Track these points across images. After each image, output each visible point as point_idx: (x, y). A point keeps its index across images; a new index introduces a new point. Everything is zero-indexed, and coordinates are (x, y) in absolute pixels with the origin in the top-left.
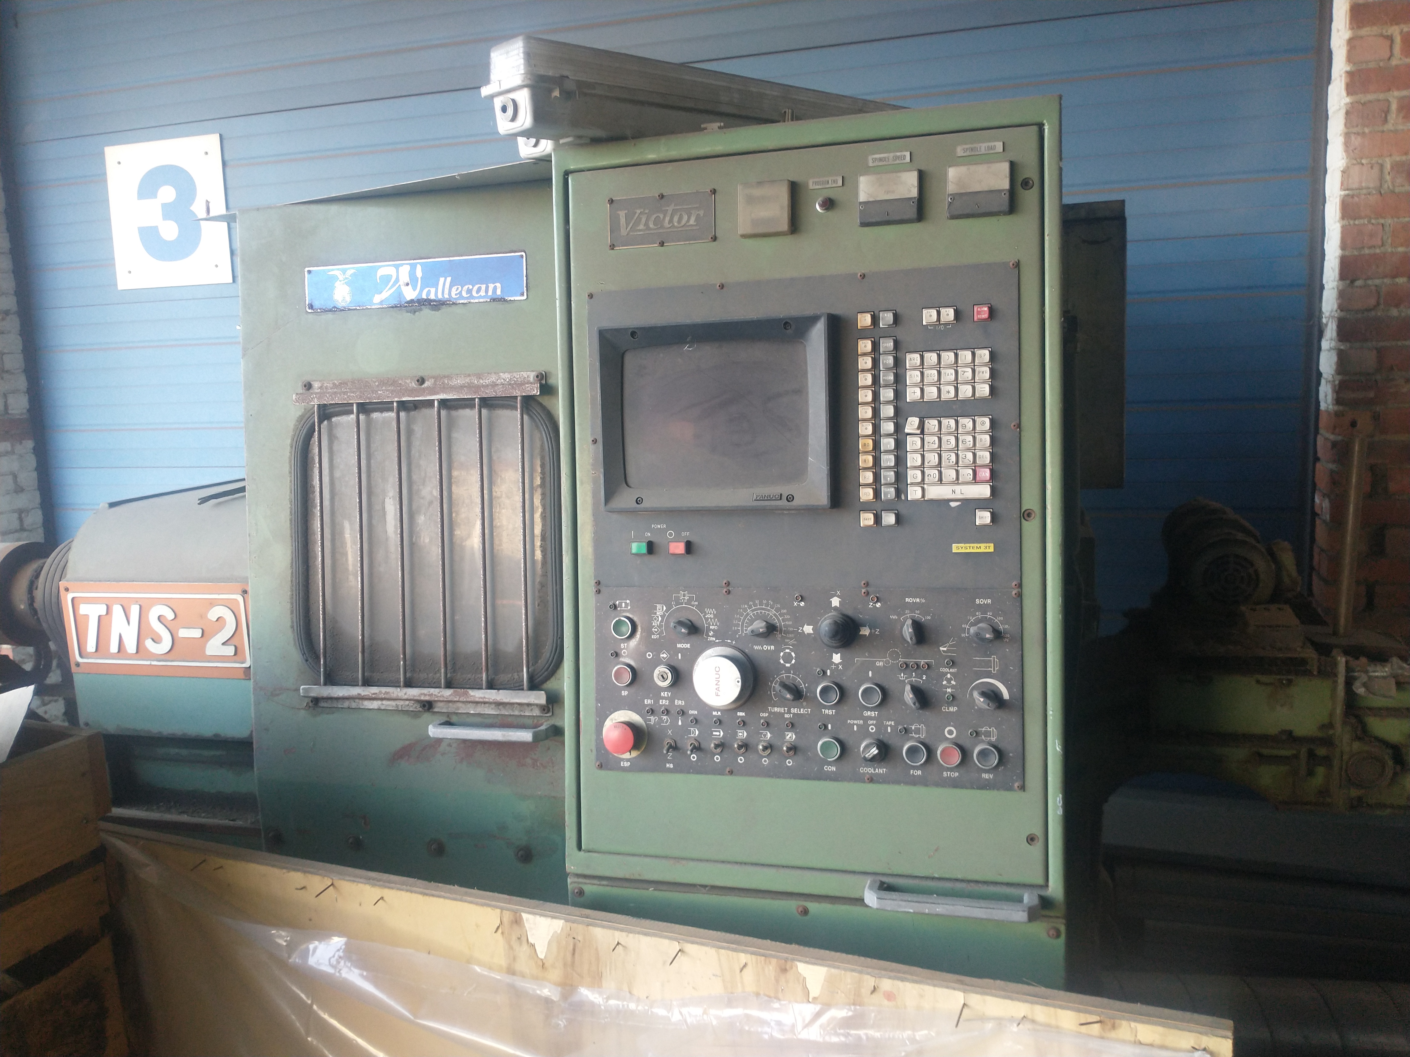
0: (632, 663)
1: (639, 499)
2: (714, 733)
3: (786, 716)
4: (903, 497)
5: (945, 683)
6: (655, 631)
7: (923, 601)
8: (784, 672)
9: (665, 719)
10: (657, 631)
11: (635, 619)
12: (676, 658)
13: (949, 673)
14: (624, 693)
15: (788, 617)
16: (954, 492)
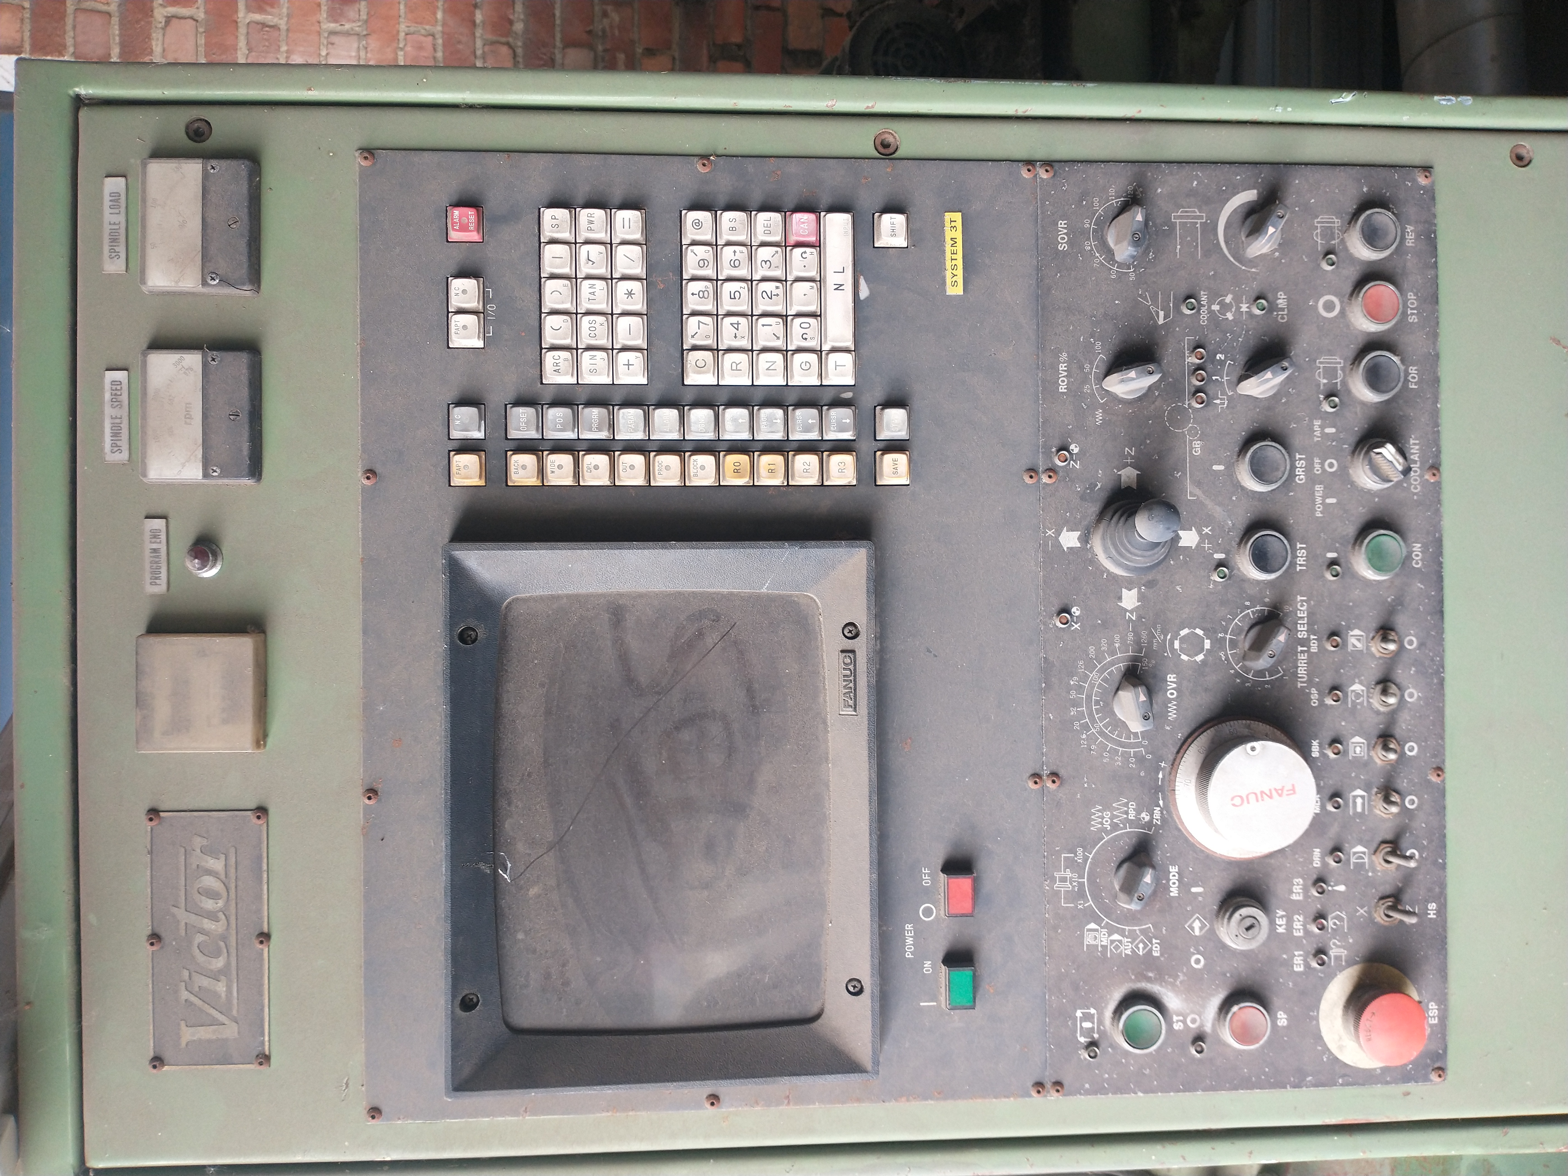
0: (1216, 1001)
1: (851, 989)
2: (1359, 809)
3: (1314, 648)
4: (848, 395)
5: (1230, 316)
6: (1144, 949)
7: (1064, 356)
8: (1222, 654)
9: (1335, 924)
10: (1144, 943)
11: (1117, 995)
12: (1200, 899)
13: (1209, 307)
14: (1282, 1019)
15: (1104, 641)
16: (839, 287)
